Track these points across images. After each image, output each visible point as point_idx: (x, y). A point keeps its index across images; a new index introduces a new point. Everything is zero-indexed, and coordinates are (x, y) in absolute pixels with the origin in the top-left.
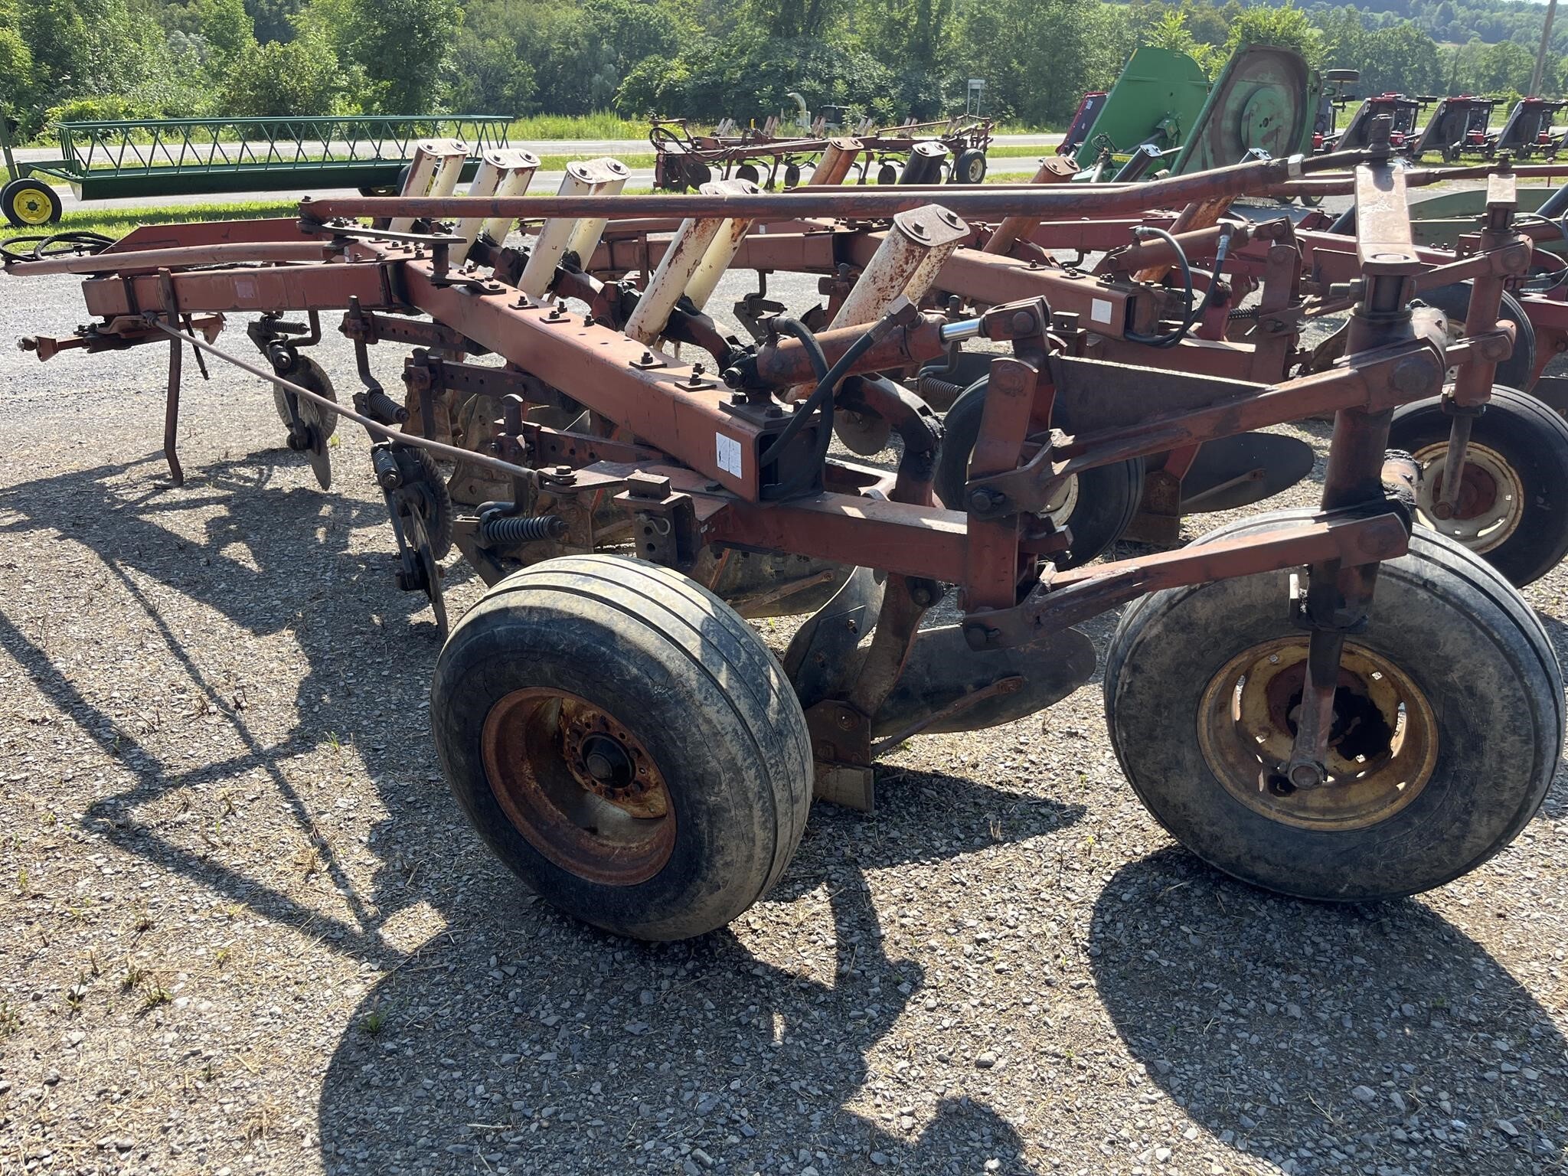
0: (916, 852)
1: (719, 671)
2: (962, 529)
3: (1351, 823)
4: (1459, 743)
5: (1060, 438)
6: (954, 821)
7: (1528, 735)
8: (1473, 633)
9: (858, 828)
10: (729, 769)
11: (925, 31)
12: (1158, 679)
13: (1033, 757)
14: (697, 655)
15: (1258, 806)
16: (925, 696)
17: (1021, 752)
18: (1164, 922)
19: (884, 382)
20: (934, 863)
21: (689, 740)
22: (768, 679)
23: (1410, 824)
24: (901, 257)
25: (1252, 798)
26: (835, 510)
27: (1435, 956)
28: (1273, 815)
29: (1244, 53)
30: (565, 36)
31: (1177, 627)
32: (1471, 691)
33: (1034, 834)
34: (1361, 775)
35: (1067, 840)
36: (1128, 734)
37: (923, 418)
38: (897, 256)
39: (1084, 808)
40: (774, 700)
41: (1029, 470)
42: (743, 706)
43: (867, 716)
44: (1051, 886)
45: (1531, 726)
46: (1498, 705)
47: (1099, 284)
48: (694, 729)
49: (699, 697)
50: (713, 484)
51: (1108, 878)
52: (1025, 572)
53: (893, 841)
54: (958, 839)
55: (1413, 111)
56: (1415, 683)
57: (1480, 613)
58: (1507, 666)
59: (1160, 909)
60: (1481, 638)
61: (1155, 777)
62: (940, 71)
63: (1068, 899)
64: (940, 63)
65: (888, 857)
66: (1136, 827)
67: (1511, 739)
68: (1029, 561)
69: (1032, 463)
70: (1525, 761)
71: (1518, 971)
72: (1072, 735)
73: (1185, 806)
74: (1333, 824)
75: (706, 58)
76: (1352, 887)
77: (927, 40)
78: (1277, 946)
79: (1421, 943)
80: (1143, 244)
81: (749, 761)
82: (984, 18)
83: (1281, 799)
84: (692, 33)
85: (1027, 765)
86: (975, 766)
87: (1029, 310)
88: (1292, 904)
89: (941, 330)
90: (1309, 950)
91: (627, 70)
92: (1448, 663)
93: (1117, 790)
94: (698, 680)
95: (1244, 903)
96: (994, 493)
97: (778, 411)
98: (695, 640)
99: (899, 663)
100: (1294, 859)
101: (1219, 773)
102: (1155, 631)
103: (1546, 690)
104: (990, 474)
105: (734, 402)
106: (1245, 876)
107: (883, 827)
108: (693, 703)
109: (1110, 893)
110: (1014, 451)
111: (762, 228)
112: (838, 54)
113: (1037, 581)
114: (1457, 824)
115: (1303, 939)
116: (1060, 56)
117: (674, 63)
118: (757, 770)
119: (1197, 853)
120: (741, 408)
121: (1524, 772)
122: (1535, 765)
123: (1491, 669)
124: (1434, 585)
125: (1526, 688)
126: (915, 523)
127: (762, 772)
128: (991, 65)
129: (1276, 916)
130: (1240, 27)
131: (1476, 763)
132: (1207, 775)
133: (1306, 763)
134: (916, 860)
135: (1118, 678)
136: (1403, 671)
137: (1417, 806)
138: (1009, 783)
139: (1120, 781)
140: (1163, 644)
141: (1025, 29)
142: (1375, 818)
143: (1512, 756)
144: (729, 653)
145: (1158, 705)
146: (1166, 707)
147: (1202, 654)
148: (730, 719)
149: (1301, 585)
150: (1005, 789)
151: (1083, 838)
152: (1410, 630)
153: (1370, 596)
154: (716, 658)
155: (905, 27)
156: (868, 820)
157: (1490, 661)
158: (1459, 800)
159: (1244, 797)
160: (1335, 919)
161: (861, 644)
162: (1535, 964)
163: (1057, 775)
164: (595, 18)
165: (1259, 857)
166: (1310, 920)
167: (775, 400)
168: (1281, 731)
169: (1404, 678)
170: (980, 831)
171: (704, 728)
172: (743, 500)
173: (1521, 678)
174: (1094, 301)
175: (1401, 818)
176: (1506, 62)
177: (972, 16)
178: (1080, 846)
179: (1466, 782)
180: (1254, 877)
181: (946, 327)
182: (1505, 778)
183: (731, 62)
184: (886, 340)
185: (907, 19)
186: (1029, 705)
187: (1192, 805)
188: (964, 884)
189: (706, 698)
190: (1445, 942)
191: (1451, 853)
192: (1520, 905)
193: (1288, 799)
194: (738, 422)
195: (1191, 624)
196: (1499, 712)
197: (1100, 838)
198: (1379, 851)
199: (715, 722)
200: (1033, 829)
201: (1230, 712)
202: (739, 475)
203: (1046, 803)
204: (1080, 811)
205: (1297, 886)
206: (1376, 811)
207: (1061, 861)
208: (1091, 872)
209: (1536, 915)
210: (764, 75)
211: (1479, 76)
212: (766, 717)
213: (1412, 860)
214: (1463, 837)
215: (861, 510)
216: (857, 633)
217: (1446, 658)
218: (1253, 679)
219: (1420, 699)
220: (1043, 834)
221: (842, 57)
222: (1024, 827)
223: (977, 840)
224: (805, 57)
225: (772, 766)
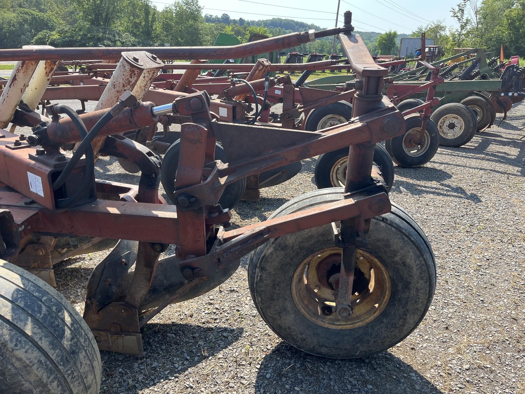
0: (167, 372)
1: (26, 324)
2: (174, 215)
3: (358, 324)
4: (400, 286)
5: (221, 165)
6: (184, 350)
7: (426, 279)
8: (403, 239)
9: (136, 365)
10: (38, 386)
11: (148, 27)
12: (273, 273)
13: (217, 306)
14: (9, 317)
15: (320, 323)
16: (165, 289)
17: (211, 304)
18: (287, 386)
19: (127, 140)
20: (176, 377)
21: (7, 374)
22: (63, 320)
23: (382, 322)
24: (127, 74)
25: (317, 319)
26: (102, 210)
27: (396, 376)
28: (326, 325)
29: (253, 36)
30: (9, 23)
31: (280, 248)
32: (404, 264)
33: (222, 348)
34: (358, 301)
35: (237, 348)
36: (261, 299)
37: (150, 158)
38: (125, 73)
39: (242, 329)
40: (68, 333)
41: (208, 183)
42: (44, 344)
43: (136, 308)
44: (233, 378)
45: (427, 276)
46: (415, 269)
47: (221, 101)
48: (9, 367)
49: (11, 345)
50: (28, 200)
51: (258, 366)
52: (210, 233)
53: (154, 369)
54: (187, 360)
55: (302, 57)
56: (381, 262)
57: (405, 230)
58: (417, 251)
59: (284, 379)
60: (407, 241)
61: (275, 317)
62: (154, 40)
63: (242, 384)
64: (154, 38)
65: (152, 380)
66: (266, 335)
67: (421, 282)
68: (211, 227)
69: (209, 179)
70: (426, 290)
71: (428, 376)
72: (232, 291)
73: (289, 328)
74: (351, 326)
75: (66, 32)
76: (361, 352)
77: (149, 31)
78: (336, 388)
79: (389, 370)
80: (236, 85)
81: (51, 378)
82: (168, 24)
83: (328, 317)
84: (61, 23)
85: (215, 311)
86: (191, 316)
87: (199, 97)
88: (337, 362)
89: (152, 111)
90: (349, 387)
91: (36, 35)
92: (395, 253)
93: (254, 316)
94: (10, 334)
95: (318, 366)
96: (190, 196)
97: (63, 158)
98: (6, 306)
99: (149, 280)
100: (337, 344)
101: (302, 310)
102: (270, 251)
103: (431, 259)
104: (187, 186)
105: (37, 154)
106: (317, 354)
107: (149, 361)
108: (7, 350)
109: (261, 376)
110: (198, 174)
111: (82, 84)
112: (117, 32)
113: (216, 237)
114: (401, 320)
115: (345, 381)
116: (194, 38)
117: (54, 33)
118: (59, 381)
119: (295, 347)
120: (41, 157)
121: (426, 295)
122: (429, 292)
123: (411, 254)
124: (387, 219)
125: (424, 259)
126: (148, 214)
127: (62, 381)
128: (172, 39)
129: (332, 370)
130: (249, 32)
131: (408, 294)
132: (297, 312)
133: (344, 307)
134: (166, 378)
135: (255, 274)
136: (376, 258)
137: (384, 314)
138: (208, 322)
139: (255, 312)
140: (274, 256)
141: (182, 28)
142: (368, 321)
143: (421, 289)
144: (33, 310)
145: (274, 285)
146: (278, 285)
147: (292, 259)
148: (35, 354)
149: (337, 226)
150: (205, 326)
151: (244, 346)
152: (379, 241)
153: (368, 229)
154: (23, 316)
155: (141, 25)
156: (141, 358)
157: (411, 250)
158: (401, 310)
159: (314, 319)
160: (354, 366)
161: (129, 271)
162: (432, 370)
163: (228, 313)
164: (21, 17)
165: (323, 346)
166: (345, 369)
167: (62, 152)
168: (324, 286)
169: (376, 260)
170: (197, 352)
171: (17, 364)
172: (47, 209)
173: (423, 256)
174: (220, 108)
175: (378, 320)
176: (323, 46)
177: (164, 23)
178: (243, 351)
179: (404, 302)
180: (321, 354)
181: (155, 108)
182: (419, 299)
183: (76, 33)
184: (121, 116)
185: (141, 22)
186: (213, 284)
187: (292, 327)
188: (192, 388)
189: (16, 345)
190: (398, 368)
191: (399, 332)
192: (418, 342)
193: (331, 317)
194: (38, 165)
195: (286, 246)
196: (415, 271)
197: (252, 345)
198: (371, 335)
199: (24, 359)
200: (221, 346)
201: (303, 282)
202: (42, 194)
203: (225, 330)
204: (241, 331)
205: (339, 355)
206: (368, 318)
207: (236, 361)
208: (250, 364)
209: (425, 345)
210: (89, 38)
211: (316, 50)
212: (62, 345)
213: (384, 337)
214: (404, 325)
215: (118, 209)
216: (127, 265)
217: (394, 251)
218: (311, 265)
219: (383, 269)
220: (226, 347)
221: (118, 34)
222: (217, 346)
223: (196, 358)
224: (104, 33)
225: (69, 375)
